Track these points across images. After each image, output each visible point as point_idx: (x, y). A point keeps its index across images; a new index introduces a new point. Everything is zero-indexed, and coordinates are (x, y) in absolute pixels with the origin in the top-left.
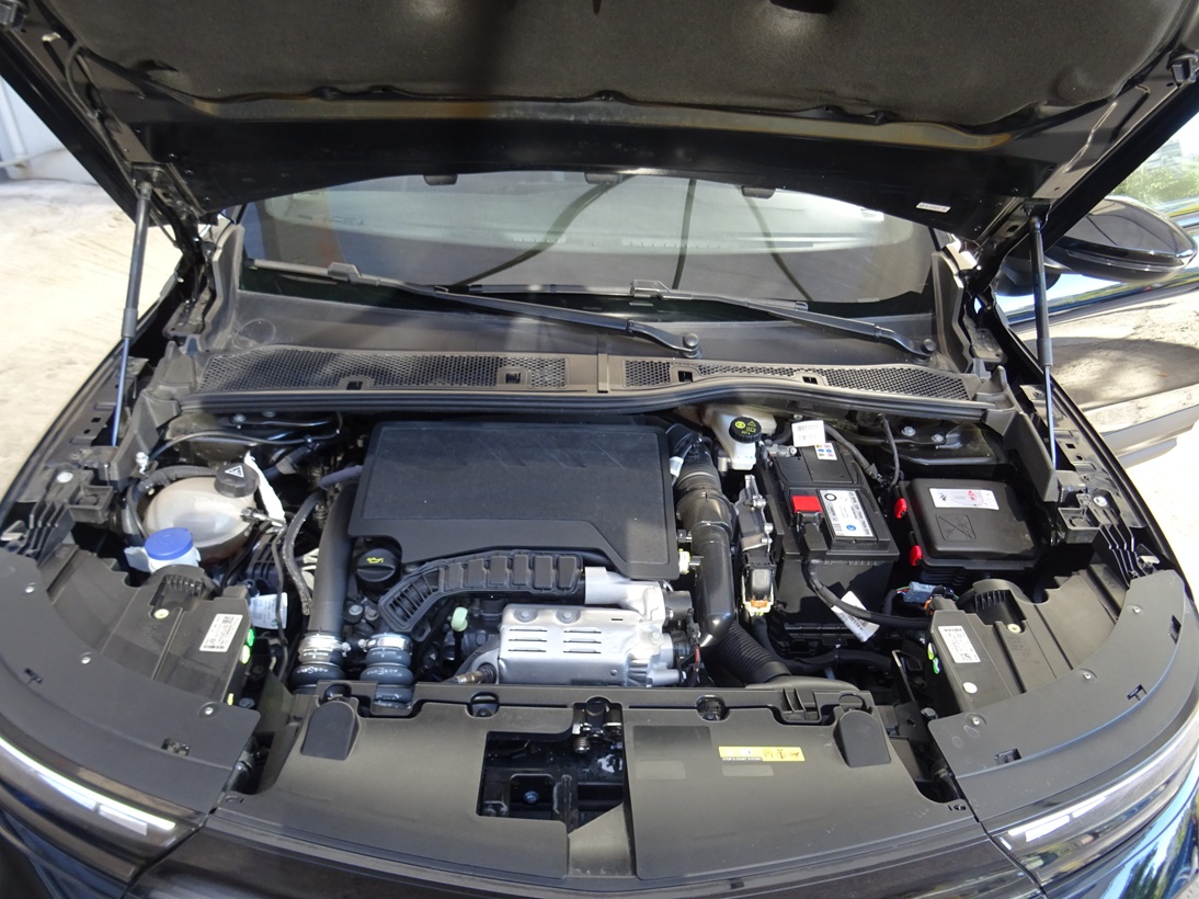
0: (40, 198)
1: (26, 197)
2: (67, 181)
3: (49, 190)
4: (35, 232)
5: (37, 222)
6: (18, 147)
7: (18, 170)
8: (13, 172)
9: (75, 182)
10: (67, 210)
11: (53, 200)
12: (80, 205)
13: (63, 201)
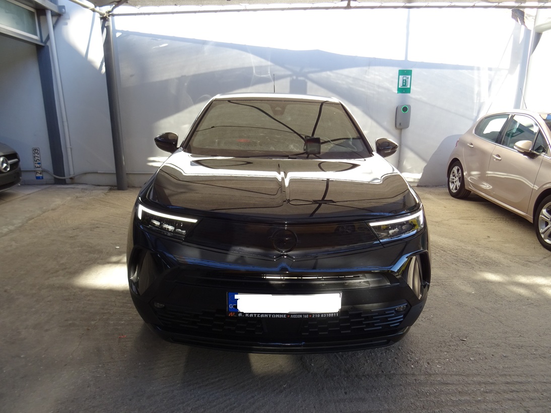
0: (78, 188)
1: (73, 188)
2: (86, 184)
3: (80, 187)
4: (77, 197)
5: (78, 195)
6: (72, 173)
7: (70, 180)
8: (68, 181)
9: (89, 184)
10: (88, 192)
11: (82, 189)
12: (92, 190)
13: (86, 189)
